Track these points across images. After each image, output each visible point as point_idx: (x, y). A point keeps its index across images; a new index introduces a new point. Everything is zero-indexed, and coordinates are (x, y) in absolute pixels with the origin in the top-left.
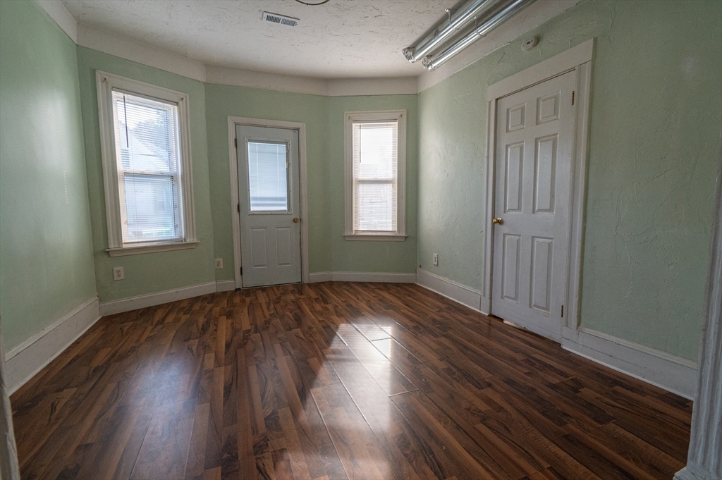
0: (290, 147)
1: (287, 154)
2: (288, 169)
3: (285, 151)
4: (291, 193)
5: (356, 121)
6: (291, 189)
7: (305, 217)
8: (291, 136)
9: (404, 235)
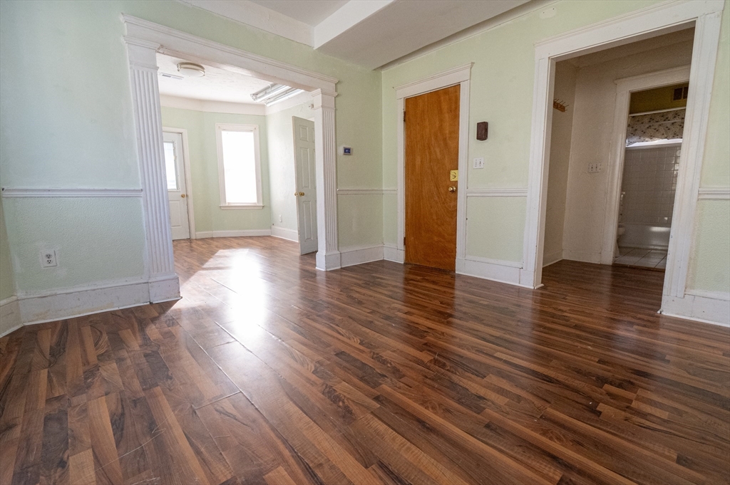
0: (176, 145)
1: (174, 150)
2: (175, 161)
3: (172, 148)
4: (179, 177)
5: (224, 130)
6: (179, 174)
7: (190, 194)
8: (176, 138)
9: (262, 205)
